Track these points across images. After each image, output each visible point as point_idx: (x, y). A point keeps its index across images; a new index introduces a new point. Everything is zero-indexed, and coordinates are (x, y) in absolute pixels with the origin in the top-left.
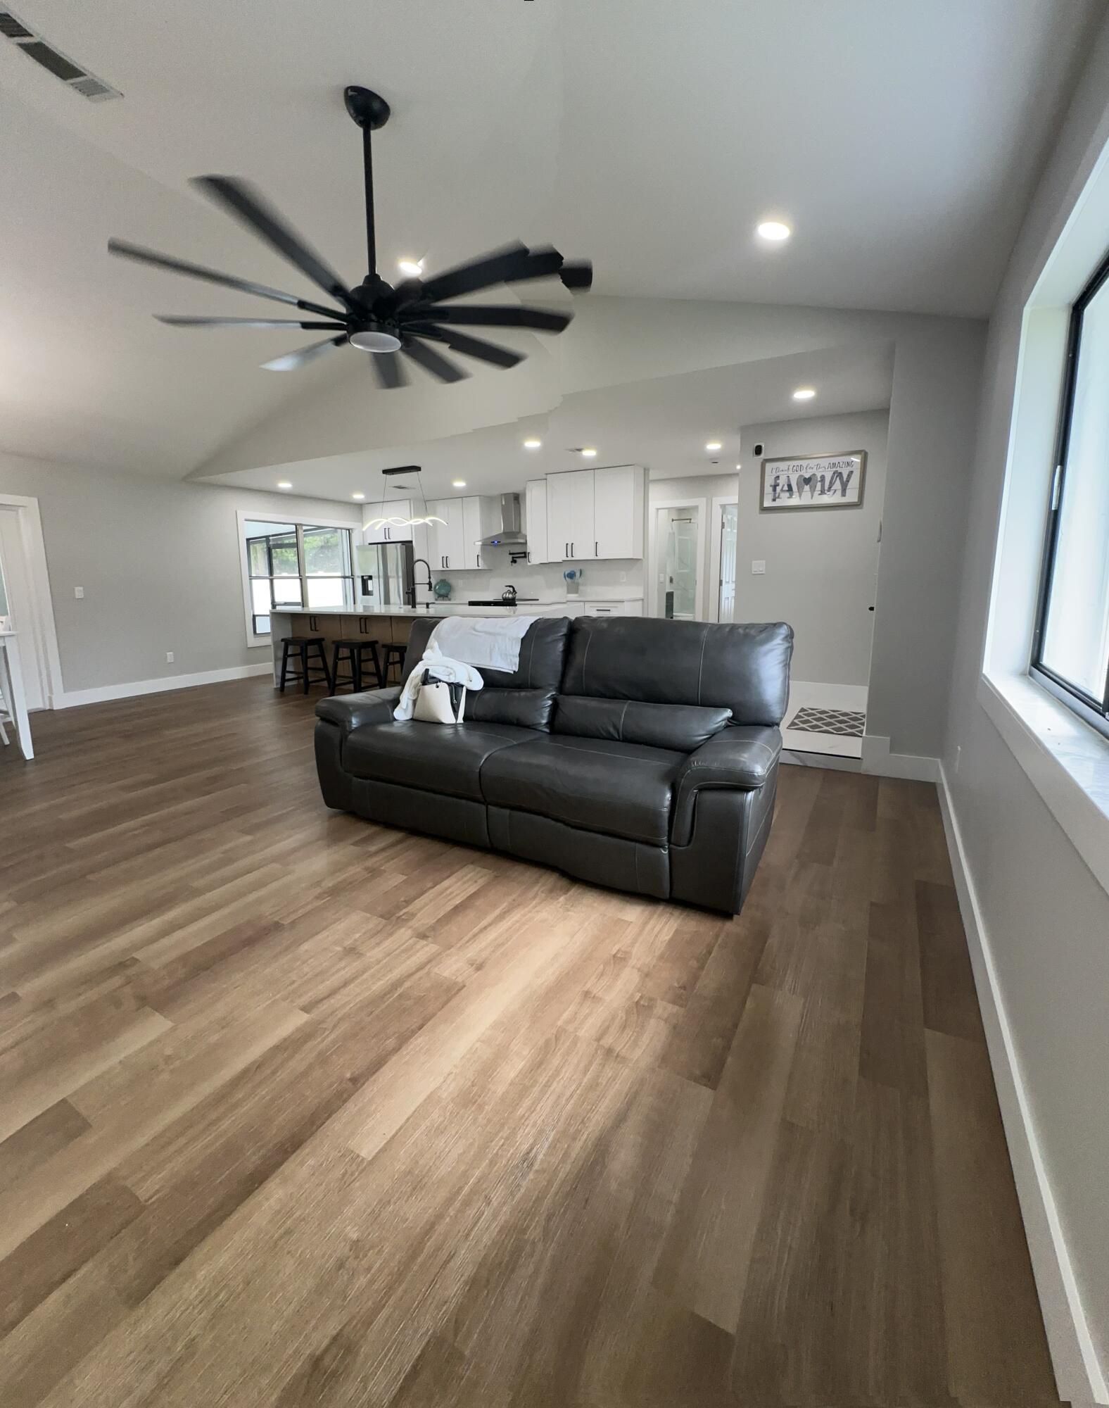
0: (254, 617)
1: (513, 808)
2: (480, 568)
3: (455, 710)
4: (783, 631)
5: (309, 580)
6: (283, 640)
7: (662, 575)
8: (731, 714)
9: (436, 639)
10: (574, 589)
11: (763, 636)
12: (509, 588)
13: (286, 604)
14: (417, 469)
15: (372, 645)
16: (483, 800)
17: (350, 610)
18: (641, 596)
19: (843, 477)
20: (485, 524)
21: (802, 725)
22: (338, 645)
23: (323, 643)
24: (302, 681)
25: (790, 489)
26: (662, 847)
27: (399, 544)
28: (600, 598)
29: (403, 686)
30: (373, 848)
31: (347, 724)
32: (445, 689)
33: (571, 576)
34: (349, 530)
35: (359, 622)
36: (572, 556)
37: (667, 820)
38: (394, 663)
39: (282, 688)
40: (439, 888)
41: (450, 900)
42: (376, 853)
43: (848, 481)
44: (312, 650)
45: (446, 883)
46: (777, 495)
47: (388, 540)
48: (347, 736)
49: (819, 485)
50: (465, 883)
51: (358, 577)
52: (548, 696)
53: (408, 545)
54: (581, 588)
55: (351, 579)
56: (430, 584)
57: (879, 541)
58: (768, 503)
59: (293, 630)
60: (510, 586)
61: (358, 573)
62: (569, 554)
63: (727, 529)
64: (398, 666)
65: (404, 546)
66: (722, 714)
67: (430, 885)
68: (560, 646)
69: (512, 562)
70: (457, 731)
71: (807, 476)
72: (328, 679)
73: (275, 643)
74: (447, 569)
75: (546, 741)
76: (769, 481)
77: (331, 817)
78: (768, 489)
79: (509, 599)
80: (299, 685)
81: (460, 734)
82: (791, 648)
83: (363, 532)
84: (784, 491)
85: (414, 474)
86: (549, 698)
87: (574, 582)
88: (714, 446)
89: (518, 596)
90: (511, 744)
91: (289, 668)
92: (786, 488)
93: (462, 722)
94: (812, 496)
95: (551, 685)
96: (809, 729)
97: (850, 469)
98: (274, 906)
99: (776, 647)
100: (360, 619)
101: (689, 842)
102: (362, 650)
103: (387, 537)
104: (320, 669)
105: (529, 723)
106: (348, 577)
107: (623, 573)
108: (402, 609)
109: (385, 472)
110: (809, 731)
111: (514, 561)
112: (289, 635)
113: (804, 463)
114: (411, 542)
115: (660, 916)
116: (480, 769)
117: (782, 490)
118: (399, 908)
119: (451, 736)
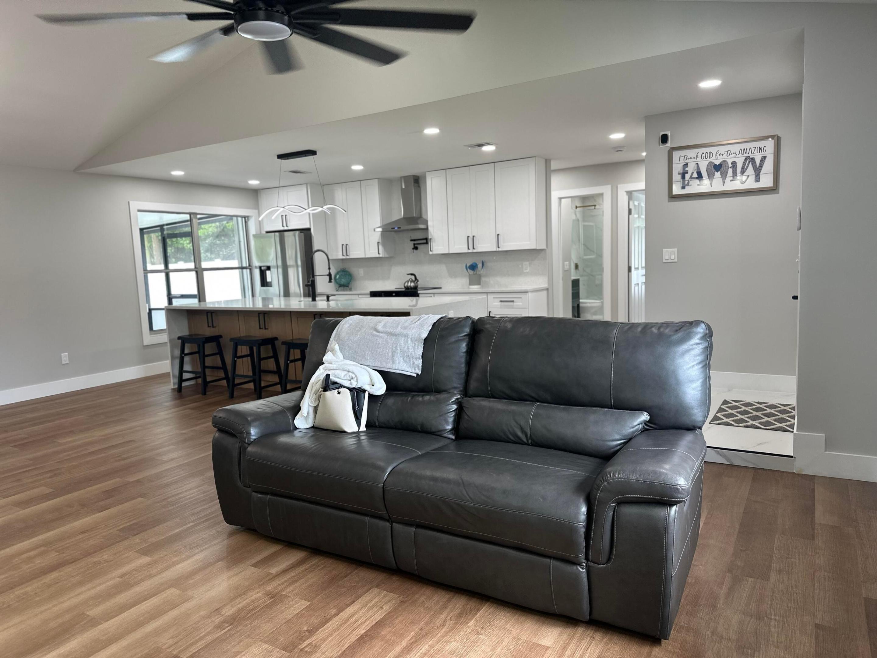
0: (150, 310)
1: (419, 526)
2: (381, 256)
3: (358, 418)
4: (701, 330)
5: (205, 273)
6: (179, 338)
7: (567, 263)
8: (649, 417)
9: (336, 341)
10: (476, 280)
11: (680, 335)
12: (410, 277)
13: (183, 296)
14: (313, 153)
15: (271, 341)
16: (387, 518)
17: (249, 305)
18: (546, 285)
19: (755, 163)
20: (385, 210)
21: (726, 420)
22: (237, 342)
23: (220, 339)
24: (200, 381)
25: (700, 176)
26: (580, 564)
27: (297, 232)
28: (504, 289)
29: (304, 390)
30: (274, 570)
31: (245, 435)
32: (346, 395)
33: (473, 267)
34: (245, 218)
35: (257, 318)
36: (474, 248)
37: (583, 536)
38: (294, 361)
39: (179, 390)
40: (344, 614)
41: (354, 630)
42: (277, 575)
43: (761, 166)
44: (209, 348)
45: (350, 610)
46: (686, 182)
47: (286, 228)
48: (246, 449)
49: (730, 171)
50: (370, 609)
51: (256, 267)
52: (453, 400)
53: (306, 233)
54: (483, 279)
55: (248, 270)
56: (330, 275)
57: (799, 229)
58: (676, 190)
59: (190, 328)
60: (412, 274)
61: (256, 263)
62: (471, 247)
63: (634, 215)
64: (299, 363)
65: (303, 234)
66: (639, 417)
67: (334, 611)
68: (463, 347)
69: (413, 249)
70: (359, 440)
71: (717, 162)
72: (227, 378)
73: (171, 341)
74: (348, 257)
75: (452, 451)
76: (677, 168)
77: (231, 534)
78: (676, 177)
79: (411, 288)
80: (197, 384)
81: (364, 444)
82: (710, 348)
83: (260, 221)
84: (694, 178)
85: (310, 158)
86: (454, 403)
87: (476, 274)
88: (617, 136)
89: (420, 284)
90: (415, 455)
91: (187, 367)
92: (695, 175)
93: (365, 429)
94: (724, 182)
95: (455, 388)
96: (733, 423)
97: (762, 154)
98: (172, 638)
99: (694, 347)
100: (259, 314)
101: (609, 559)
102: (262, 348)
103: (285, 225)
104: (218, 368)
105: (434, 430)
106: (246, 268)
107: (527, 263)
108: (302, 303)
109: (280, 157)
110: (733, 425)
111: (416, 248)
112: (185, 332)
113: (714, 150)
114: (309, 229)
115: (581, 640)
116: (384, 484)
117: (691, 178)
118: (302, 639)
119: (353, 447)
